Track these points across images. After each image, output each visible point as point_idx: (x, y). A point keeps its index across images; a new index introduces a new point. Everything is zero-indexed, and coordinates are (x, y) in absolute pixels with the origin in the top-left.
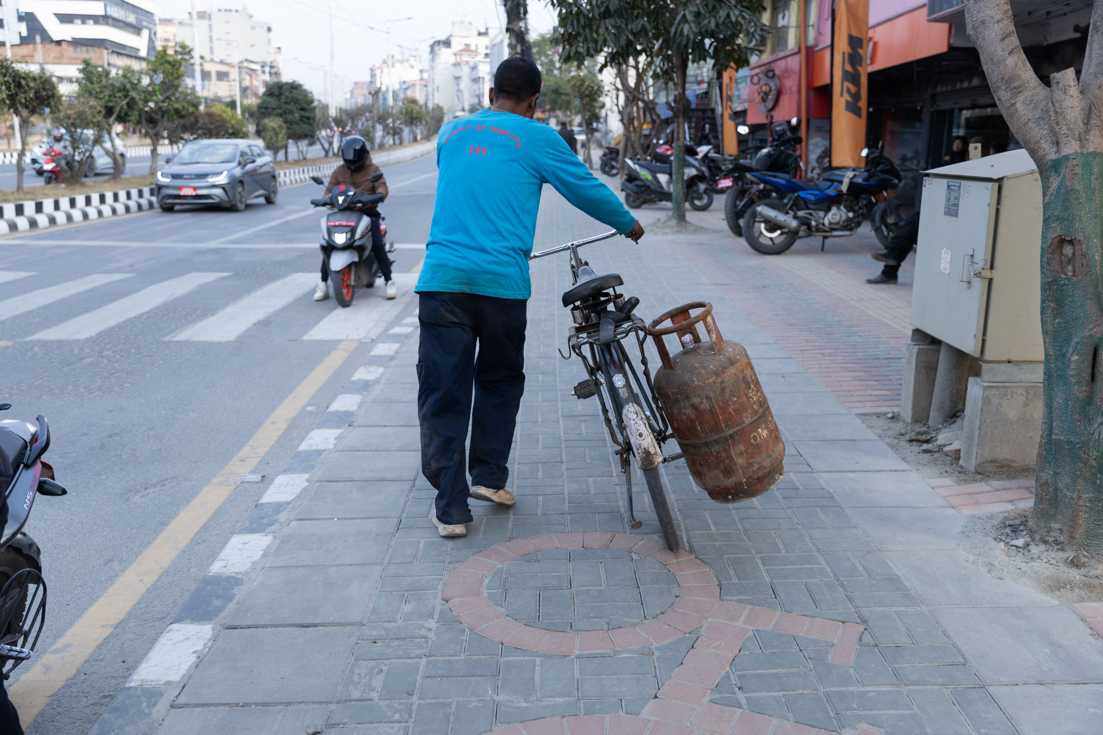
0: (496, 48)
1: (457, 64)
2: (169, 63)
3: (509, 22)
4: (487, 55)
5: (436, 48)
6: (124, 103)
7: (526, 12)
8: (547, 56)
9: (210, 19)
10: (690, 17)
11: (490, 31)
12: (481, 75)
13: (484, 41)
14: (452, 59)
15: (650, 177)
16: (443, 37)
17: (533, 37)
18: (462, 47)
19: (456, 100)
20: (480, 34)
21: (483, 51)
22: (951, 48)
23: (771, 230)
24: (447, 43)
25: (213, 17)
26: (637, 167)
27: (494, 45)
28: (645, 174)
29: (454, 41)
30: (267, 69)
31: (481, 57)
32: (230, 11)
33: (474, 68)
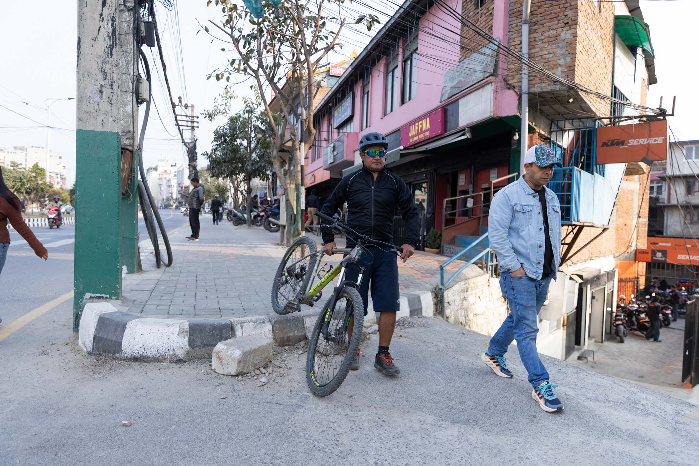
0: (180, 173)
1: (160, 179)
2: (39, 169)
3: (190, 162)
4: (175, 175)
5: (150, 171)
6: (20, 184)
7: (197, 159)
8: (204, 177)
9: (26, 151)
10: (250, 164)
11: (177, 165)
12: (172, 184)
13: (174, 169)
14: (158, 176)
15: (241, 215)
16: (154, 167)
17: (199, 168)
18: (163, 171)
19: (159, 195)
20: (172, 166)
21: (173, 173)
22: (331, 178)
23: (274, 225)
24: (156, 169)
25: (28, 150)
26: (237, 212)
27: (179, 171)
28: (239, 214)
29: (158, 168)
30: (59, 176)
31: (172, 176)
32: (39, 147)
33: (169, 181)
